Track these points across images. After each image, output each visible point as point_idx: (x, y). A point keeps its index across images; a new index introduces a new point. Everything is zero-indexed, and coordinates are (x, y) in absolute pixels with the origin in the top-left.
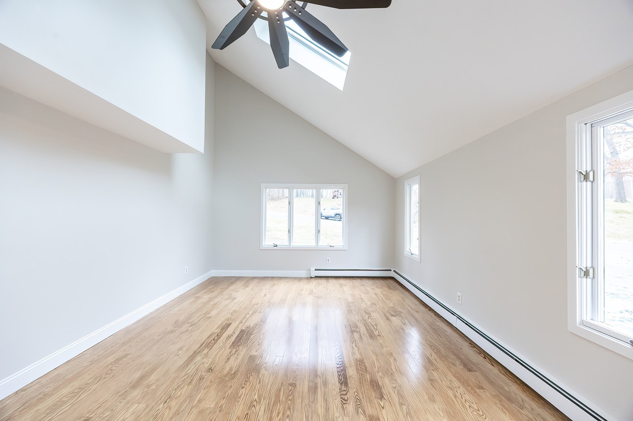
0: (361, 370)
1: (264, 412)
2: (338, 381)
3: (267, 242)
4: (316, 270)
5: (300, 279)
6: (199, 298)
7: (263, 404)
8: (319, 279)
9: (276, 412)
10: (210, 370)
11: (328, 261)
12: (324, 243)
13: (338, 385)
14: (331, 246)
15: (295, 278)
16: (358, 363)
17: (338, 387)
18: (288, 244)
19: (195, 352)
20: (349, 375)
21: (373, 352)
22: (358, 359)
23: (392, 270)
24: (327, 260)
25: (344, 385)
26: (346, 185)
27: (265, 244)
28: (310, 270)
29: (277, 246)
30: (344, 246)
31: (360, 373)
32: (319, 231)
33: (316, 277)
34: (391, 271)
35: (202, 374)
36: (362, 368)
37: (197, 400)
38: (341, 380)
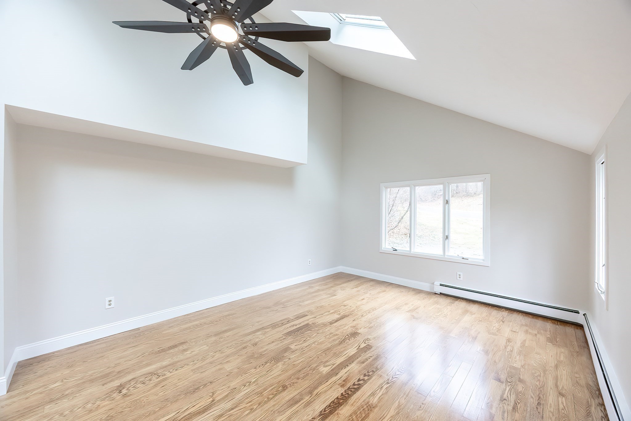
0: (358, 416)
1: (244, 394)
2: (321, 410)
3: (387, 245)
4: (441, 285)
5: (418, 291)
6: (312, 287)
7: (251, 388)
8: (445, 297)
9: (250, 399)
10: (255, 344)
11: (460, 278)
12: (453, 252)
13: (317, 413)
14: (463, 258)
15: (414, 290)
16: (365, 407)
17: (315, 415)
18: (408, 249)
19: (263, 327)
20: (340, 412)
21: (399, 406)
22: (370, 403)
23: (582, 312)
24: (458, 276)
25: (322, 418)
26: (488, 176)
27: (386, 247)
28: (433, 284)
29: (396, 250)
30: (484, 260)
31: (353, 418)
32: (447, 237)
33: (441, 293)
34: (579, 313)
35: (249, 345)
36: (361, 415)
37: (227, 360)
38: (325, 411)
